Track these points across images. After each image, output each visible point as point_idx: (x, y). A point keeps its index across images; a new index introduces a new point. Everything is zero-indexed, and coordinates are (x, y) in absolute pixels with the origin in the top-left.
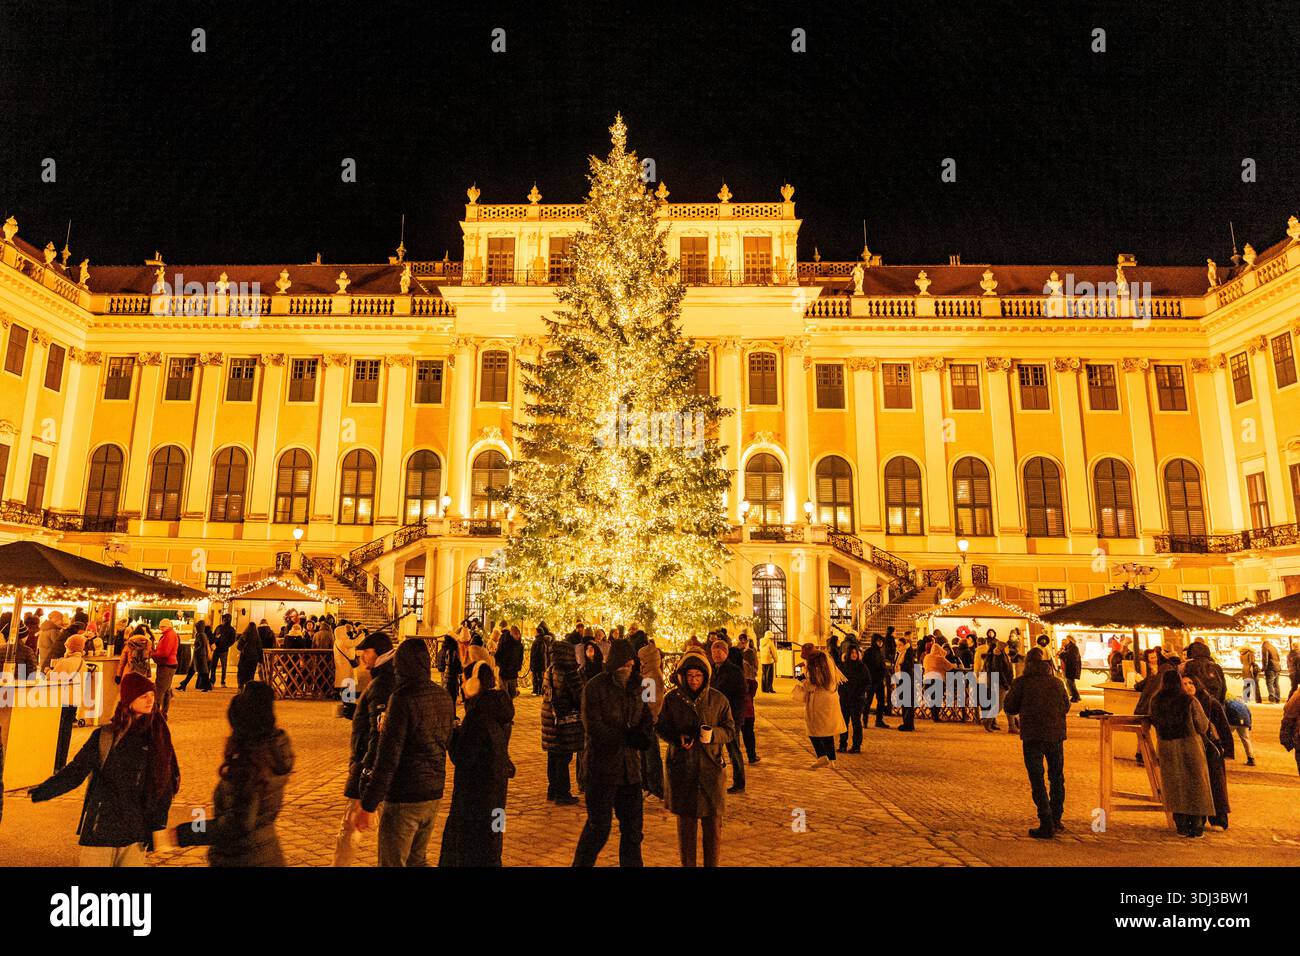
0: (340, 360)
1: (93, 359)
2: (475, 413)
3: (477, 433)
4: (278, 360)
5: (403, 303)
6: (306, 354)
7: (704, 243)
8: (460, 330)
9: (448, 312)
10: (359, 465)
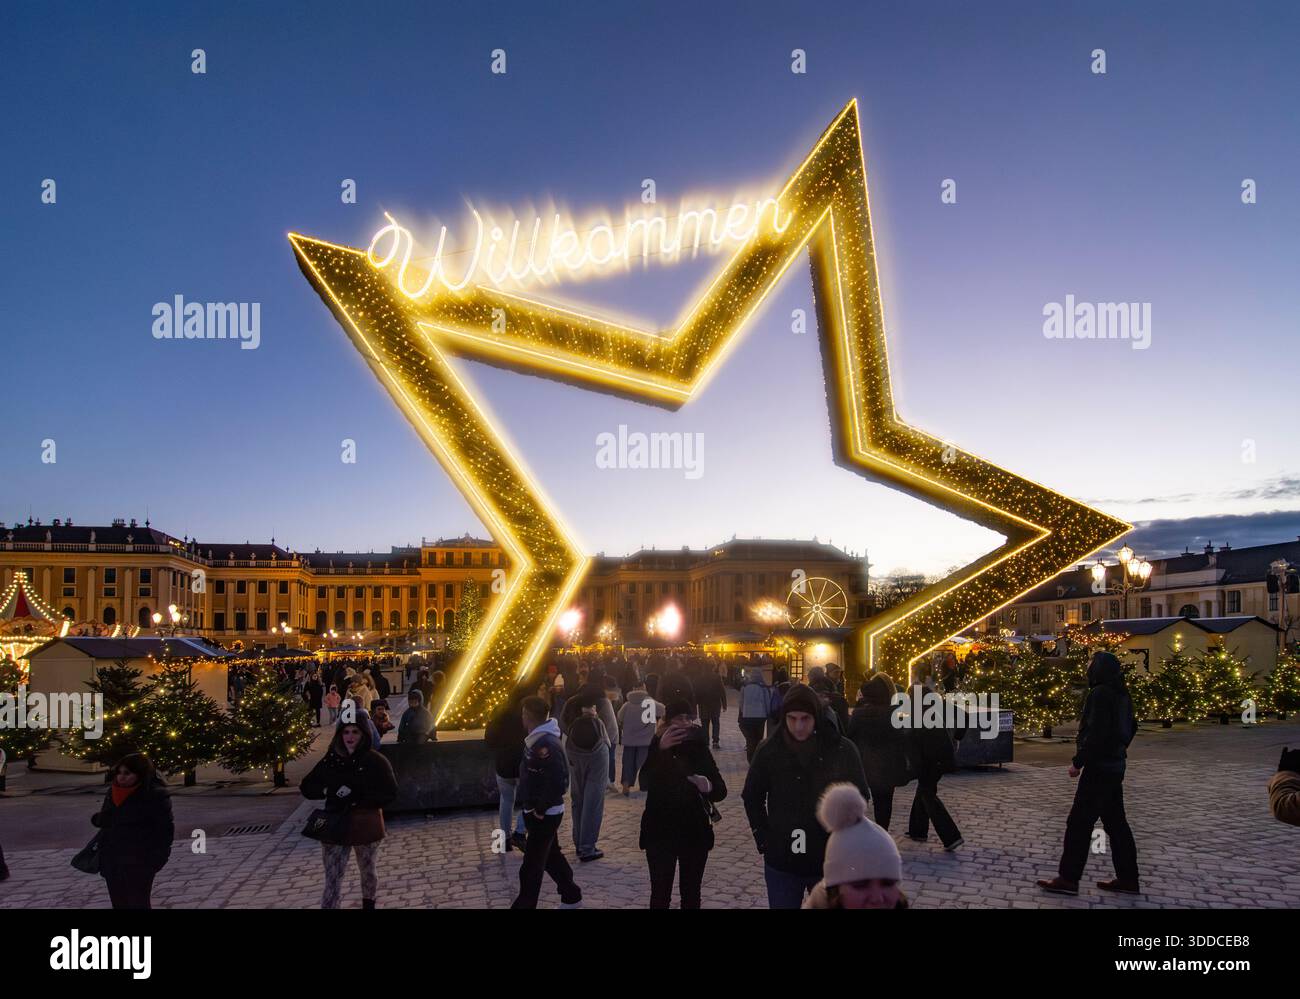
0: (388, 586)
1: (313, 587)
2: (427, 601)
3: (428, 606)
4: (370, 587)
5: (405, 571)
6: (377, 585)
7: (488, 554)
8: (423, 579)
9: (419, 574)
10: (395, 616)
